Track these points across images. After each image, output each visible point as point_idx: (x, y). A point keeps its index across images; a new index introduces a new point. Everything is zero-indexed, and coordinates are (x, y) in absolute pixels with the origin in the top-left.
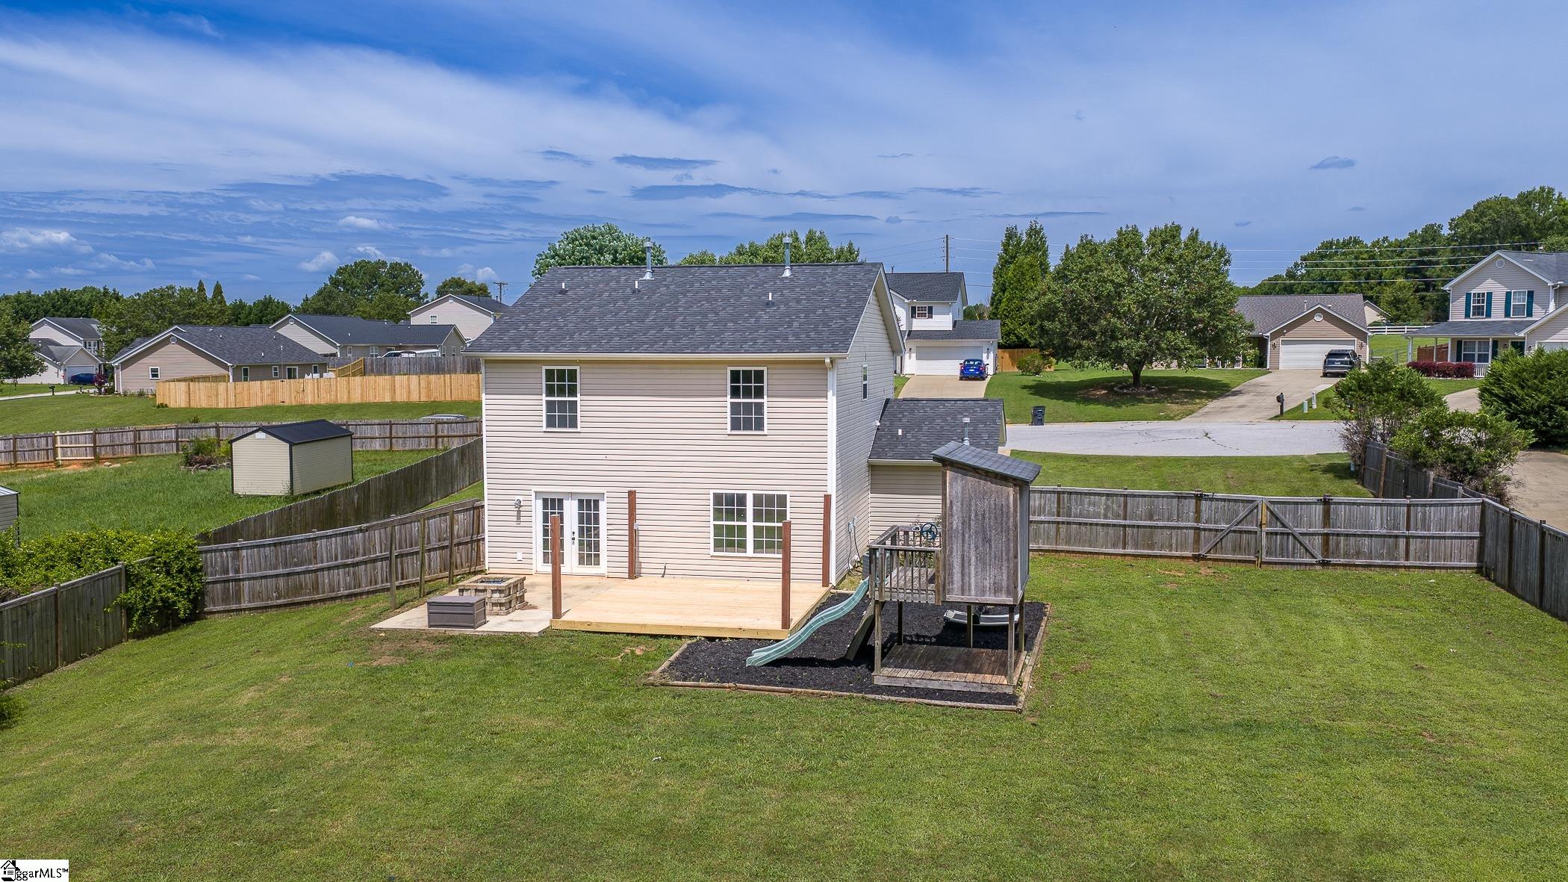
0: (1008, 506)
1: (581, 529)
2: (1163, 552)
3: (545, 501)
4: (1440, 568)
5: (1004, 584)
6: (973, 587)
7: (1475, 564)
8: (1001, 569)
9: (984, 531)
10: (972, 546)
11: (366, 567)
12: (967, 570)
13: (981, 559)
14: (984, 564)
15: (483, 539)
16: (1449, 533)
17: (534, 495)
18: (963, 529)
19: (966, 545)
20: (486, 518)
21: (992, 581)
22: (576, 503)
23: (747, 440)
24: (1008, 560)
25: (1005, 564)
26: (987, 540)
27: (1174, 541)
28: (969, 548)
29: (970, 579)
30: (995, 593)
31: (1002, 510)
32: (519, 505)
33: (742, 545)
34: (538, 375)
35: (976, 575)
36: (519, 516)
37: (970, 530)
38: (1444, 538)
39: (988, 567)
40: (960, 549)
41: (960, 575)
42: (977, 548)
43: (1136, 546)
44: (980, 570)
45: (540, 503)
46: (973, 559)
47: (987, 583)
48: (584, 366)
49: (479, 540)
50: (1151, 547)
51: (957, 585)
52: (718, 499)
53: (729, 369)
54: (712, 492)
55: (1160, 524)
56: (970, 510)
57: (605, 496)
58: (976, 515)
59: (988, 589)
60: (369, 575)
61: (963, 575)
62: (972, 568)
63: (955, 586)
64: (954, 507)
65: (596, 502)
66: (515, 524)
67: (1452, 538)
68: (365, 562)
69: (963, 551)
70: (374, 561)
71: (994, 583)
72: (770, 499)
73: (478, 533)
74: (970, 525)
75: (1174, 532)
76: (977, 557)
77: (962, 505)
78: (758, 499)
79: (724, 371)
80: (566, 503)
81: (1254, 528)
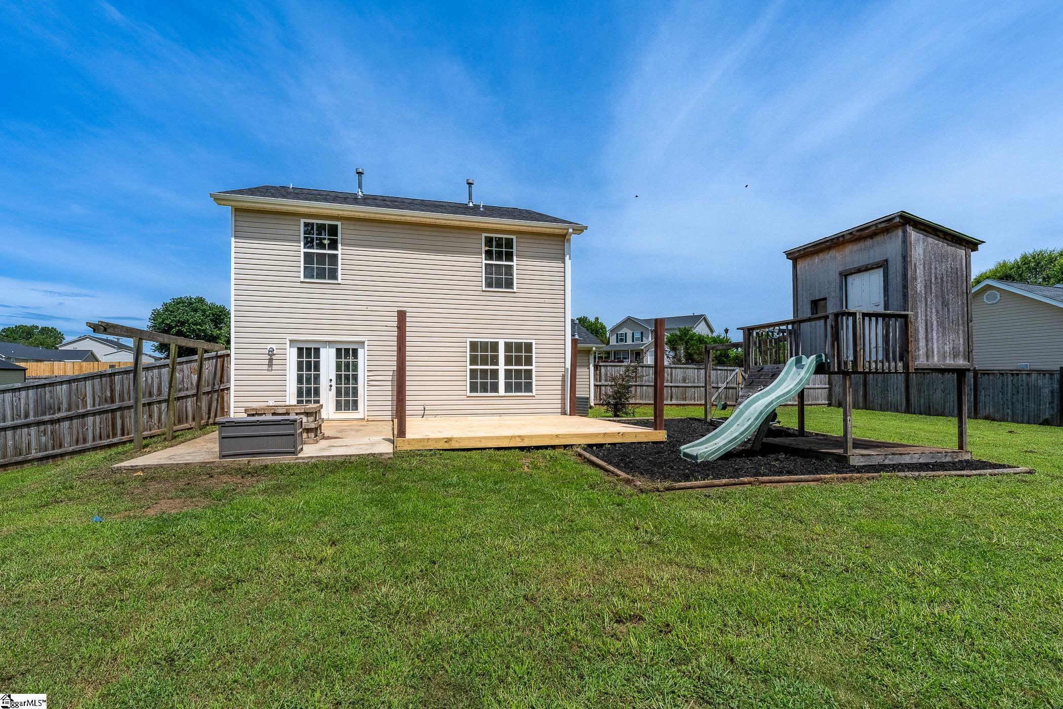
0: (962, 268)
1: (339, 377)
2: (691, 402)
3: (300, 350)
4: (814, 405)
5: (961, 349)
6: (935, 353)
7: (827, 402)
8: (958, 334)
9: (943, 297)
10: (934, 310)
11: (71, 425)
12: (930, 336)
13: (941, 324)
14: (944, 328)
15: (228, 389)
16: (817, 386)
17: (288, 343)
18: (926, 294)
19: (929, 309)
20: (233, 367)
21: (951, 345)
22: (333, 352)
23: (498, 297)
24: (963, 324)
25: (961, 327)
26: (945, 304)
27: (696, 395)
28: (931, 312)
29: (933, 344)
30: (954, 358)
31: (957, 273)
32: (271, 353)
33: (495, 388)
34: (296, 228)
35: (938, 341)
36: (270, 364)
37: (931, 294)
38: (815, 388)
39: (947, 332)
40: (923, 313)
41: (924, 341)
42: (937, 312)
43: (677, 399)
44: (941, 335)
45: (294, 352)
46: (935, 323)
47: (947, 348)
48: (344, 222)
49: (223, 390)
50: (685, 399)
51: (922, 352)
52: (474, 346)
53: (484, 235)
54: (469, 340)
55: (689, 385)
56: (931, 273)
57: (366, 344)
58: (936, 278)
59: (948, 354)
60: (75, 432)
61: (927, 341)
62: (935, 334)
63: (921, 352)
64: (918, 270)
65: (355, 352)
66: (266, 372)
67: (818, 388)
68: (70, 418)
69: (926, 316)
70: (84, 416)
71: (953, 348)
72: (519, 346)
73: (221, 382)
74: (931, 288)
75: (696, 389)
76: (938, 322)
77: (924, 267)
78: (508, 346)
79: (479, 237)
80: (323, 352)
81: (735, 385)
